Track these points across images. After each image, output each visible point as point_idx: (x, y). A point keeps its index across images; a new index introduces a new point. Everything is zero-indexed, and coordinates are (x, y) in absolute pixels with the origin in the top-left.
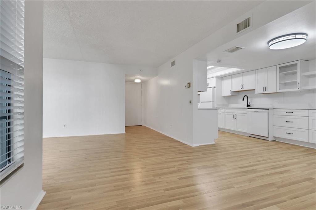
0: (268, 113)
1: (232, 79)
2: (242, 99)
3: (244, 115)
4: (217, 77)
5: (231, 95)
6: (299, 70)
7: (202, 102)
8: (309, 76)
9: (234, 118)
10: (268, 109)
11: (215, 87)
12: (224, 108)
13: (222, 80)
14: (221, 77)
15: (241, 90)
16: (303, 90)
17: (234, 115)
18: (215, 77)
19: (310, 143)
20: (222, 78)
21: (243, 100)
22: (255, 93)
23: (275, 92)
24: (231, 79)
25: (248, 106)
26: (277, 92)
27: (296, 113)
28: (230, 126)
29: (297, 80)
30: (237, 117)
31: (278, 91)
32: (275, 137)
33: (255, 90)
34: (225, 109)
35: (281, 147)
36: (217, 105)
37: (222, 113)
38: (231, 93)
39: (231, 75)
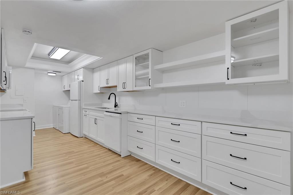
0: (121, 118)
2: (108, 98)
4: (85, 68)
5: (99, 92)
6: (150, 62)
7: (72, 100)
8: (163, 71)
9: (95, 123)
10: (121, 113)
11: (83, 81)
12: (89, 109)
13: (93, 73)
14: (92, 69)
18: (83, 68)
19: (156, 163)
22: (117, 90)
23: (132, 90)
24: (99, 72)
25: (115, 106)
26: (134, 90)
29: (149, 75)
30: (98, 122)
33: (117, 86)
36: (84, 104)
37: (87, 115)
38: (99, 90)
39: (100, 67)
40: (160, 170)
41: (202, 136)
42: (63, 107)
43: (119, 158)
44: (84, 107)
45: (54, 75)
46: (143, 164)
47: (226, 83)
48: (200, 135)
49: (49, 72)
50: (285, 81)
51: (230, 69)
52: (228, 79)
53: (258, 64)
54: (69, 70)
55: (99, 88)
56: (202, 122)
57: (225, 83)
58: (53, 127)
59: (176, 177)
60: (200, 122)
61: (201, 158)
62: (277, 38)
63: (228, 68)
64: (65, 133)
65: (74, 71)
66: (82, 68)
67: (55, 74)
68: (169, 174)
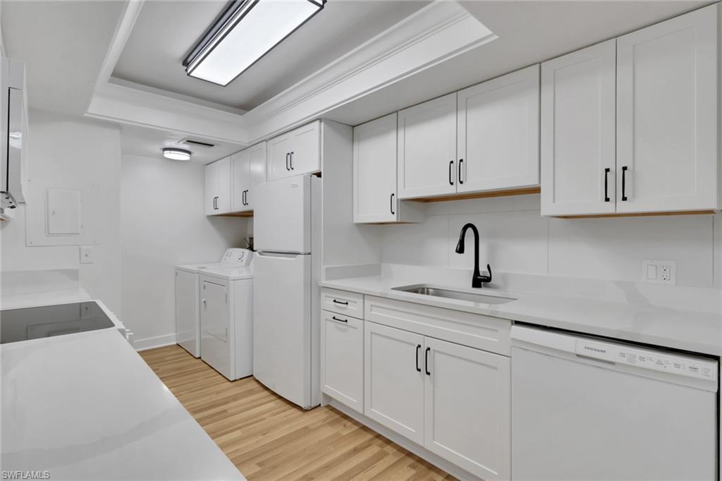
1: (401, 132)
2: (457, 244)
4: (330, 119)
5: (393, 218)
7: (265, 253)
9: (422, 366)
11: (319, 175)
12: (364, 295)
13: (353, 141)
15: (451, 190)
17: (422, 351)
18: (320, 119)
20: (349, 129)
24: (393, 133)
25: (477, 283)
30: (437, 362)
33: (536, 190)
34: (368, 303)
37: (349, 320)
38: (395, 210)
39: (397, 112)
42: (227, 279)
44: (324, 282)
45: (185, 157)
49: (168, 144)
54: (243, 138)
55: (395, 203)
58: (175, 343)
64: (235, 380)
65: (266, 141)
66: (318, 122)
67: (189, 153)
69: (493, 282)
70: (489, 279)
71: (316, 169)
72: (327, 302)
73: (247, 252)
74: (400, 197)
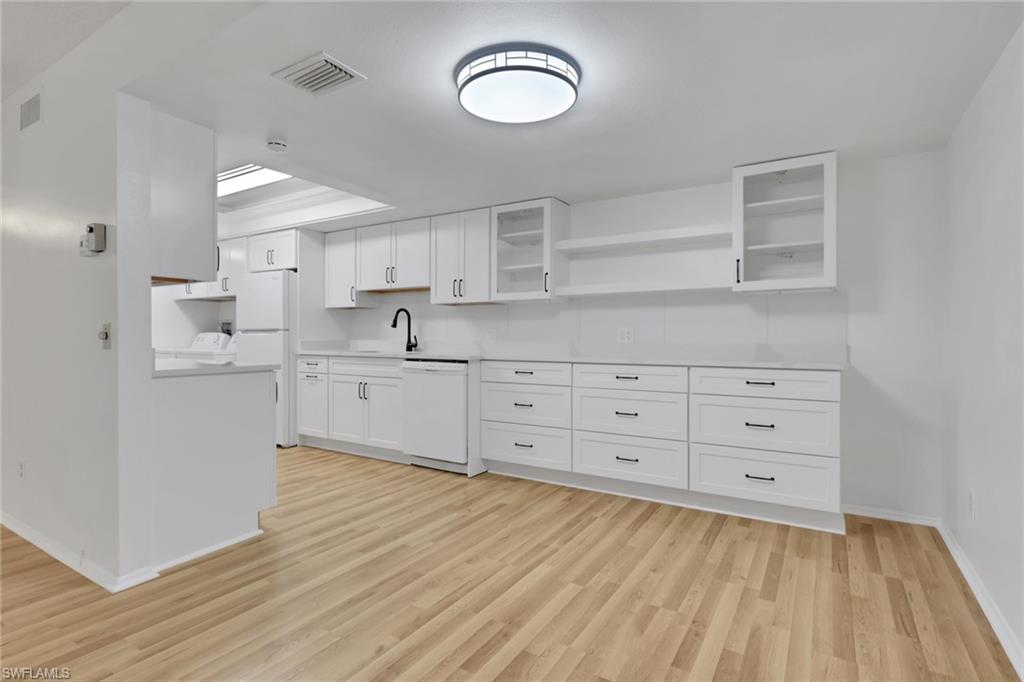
0: (467, 375)
1: (358, 243)
2: (391, 322)
3: (395, 386)
4: (305, 230)
5: (353, 305)
6: (547, 231)
7: (246, 331)
8: (573, 255)
9: (362, 395)
10: (466, 362)
11: (295, 270)
12: (328, 356)
13: (324, 244)
14: (320, 232)
15: (388, 287)
16: (559, 296)
17: (362, 386)
18: (296, 228)
19: (575, 474)
20: (322, 235)
21: (394, 325)
22: (429, 301)
23: (487, 300)
24: (353, 243)
25: (409, 348)
26: (492, 300)
27: (542, 373)
28: (348, 428)
29: (542, 262)
30: (372, 391)
31: (496, 297)
32: (485, 461)
33: (428, 289)
34: (331, 361)
35: (501, 501)
36: (302, 342)
37: (319, 376)
38: (354, 299)
39: (356, 228)
40: (582, 491)
41: (691, 396)
43: (462, 480)
44: (300, 352)
46: (530, 485)
47: (734, 290)
48: (686, 395)
50: (831, 288)
51: (741, 263)
52: (738, 281)
53: (786, 255)
55: (354, 293)
56: (689, 367)
57: (731, 288)
59: (624, 498)
60: (686, 369)
61: (688, 441)
62: (821, 209)
63: (738, 261)
65: (248, 237)
66: (293, 230)
68: (606, 495)
69: (418, 347)
70: (416, 345)
71: (293, 266)
72: (302, 366)
73: (223, 336)
74: (358, 289)
